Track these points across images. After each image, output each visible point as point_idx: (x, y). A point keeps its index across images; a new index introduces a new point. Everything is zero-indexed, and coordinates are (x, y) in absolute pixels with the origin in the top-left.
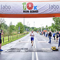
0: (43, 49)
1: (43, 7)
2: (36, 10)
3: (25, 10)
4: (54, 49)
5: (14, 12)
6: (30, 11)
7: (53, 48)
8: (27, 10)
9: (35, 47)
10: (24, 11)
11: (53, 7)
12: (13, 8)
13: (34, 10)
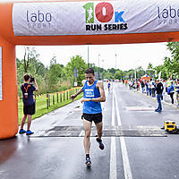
0: (141, 128)
1: (139, 15)
2: (120, 23)
3: (90, 24)
4: (170, 129)
5: (60, 31)
6: (106, 26)
7: (168, 126)
8: (97, 22)
9: (120, 124)
10: (88, 28)
11: (167, 12)
12: (58, 20)
13: (117, 24)
